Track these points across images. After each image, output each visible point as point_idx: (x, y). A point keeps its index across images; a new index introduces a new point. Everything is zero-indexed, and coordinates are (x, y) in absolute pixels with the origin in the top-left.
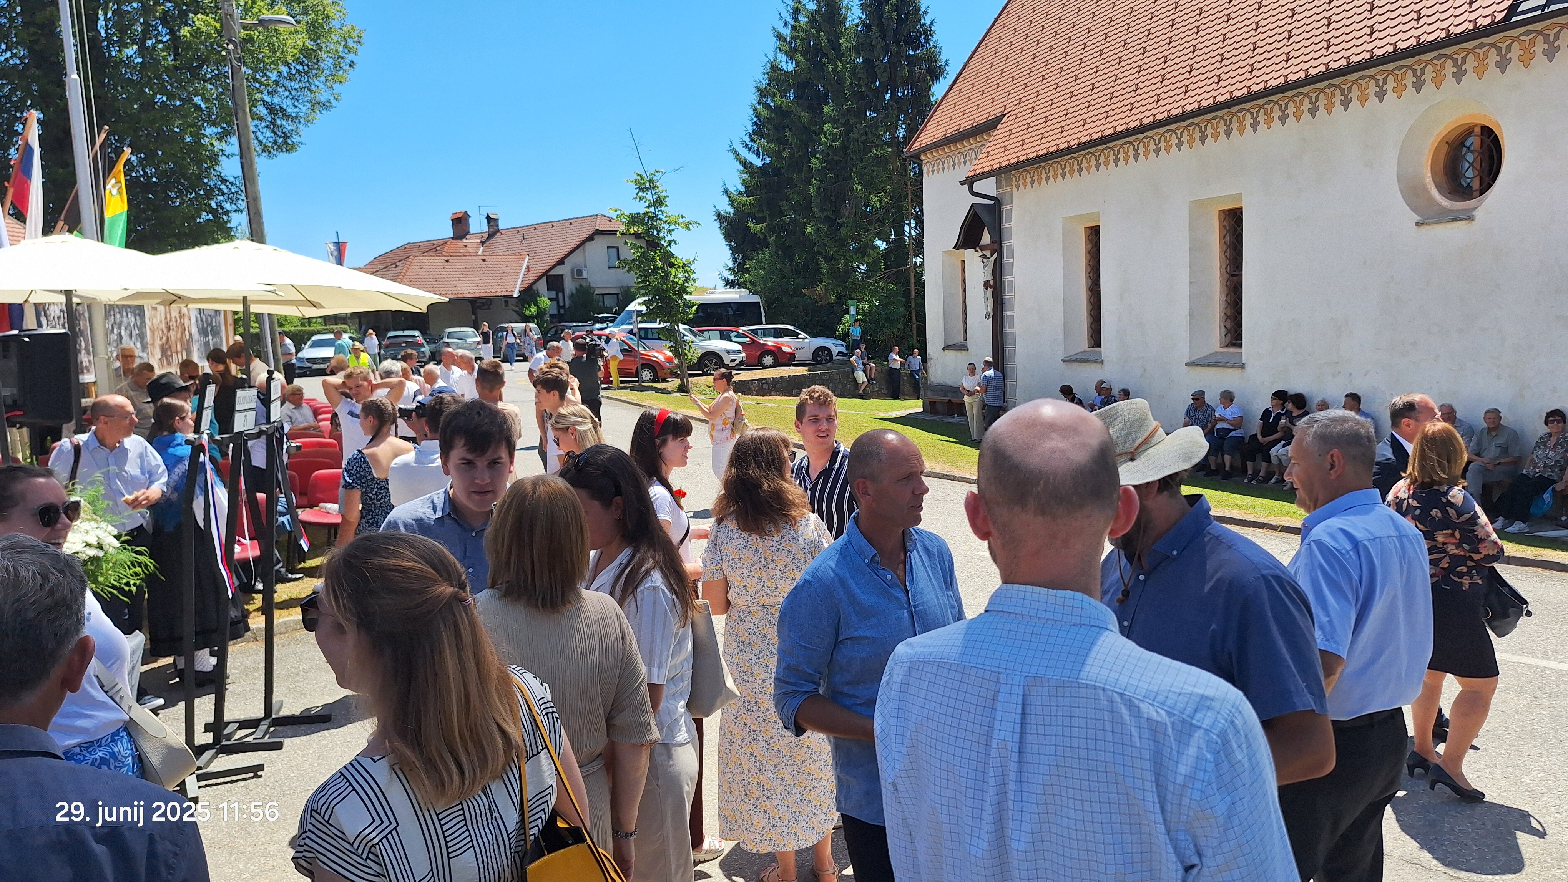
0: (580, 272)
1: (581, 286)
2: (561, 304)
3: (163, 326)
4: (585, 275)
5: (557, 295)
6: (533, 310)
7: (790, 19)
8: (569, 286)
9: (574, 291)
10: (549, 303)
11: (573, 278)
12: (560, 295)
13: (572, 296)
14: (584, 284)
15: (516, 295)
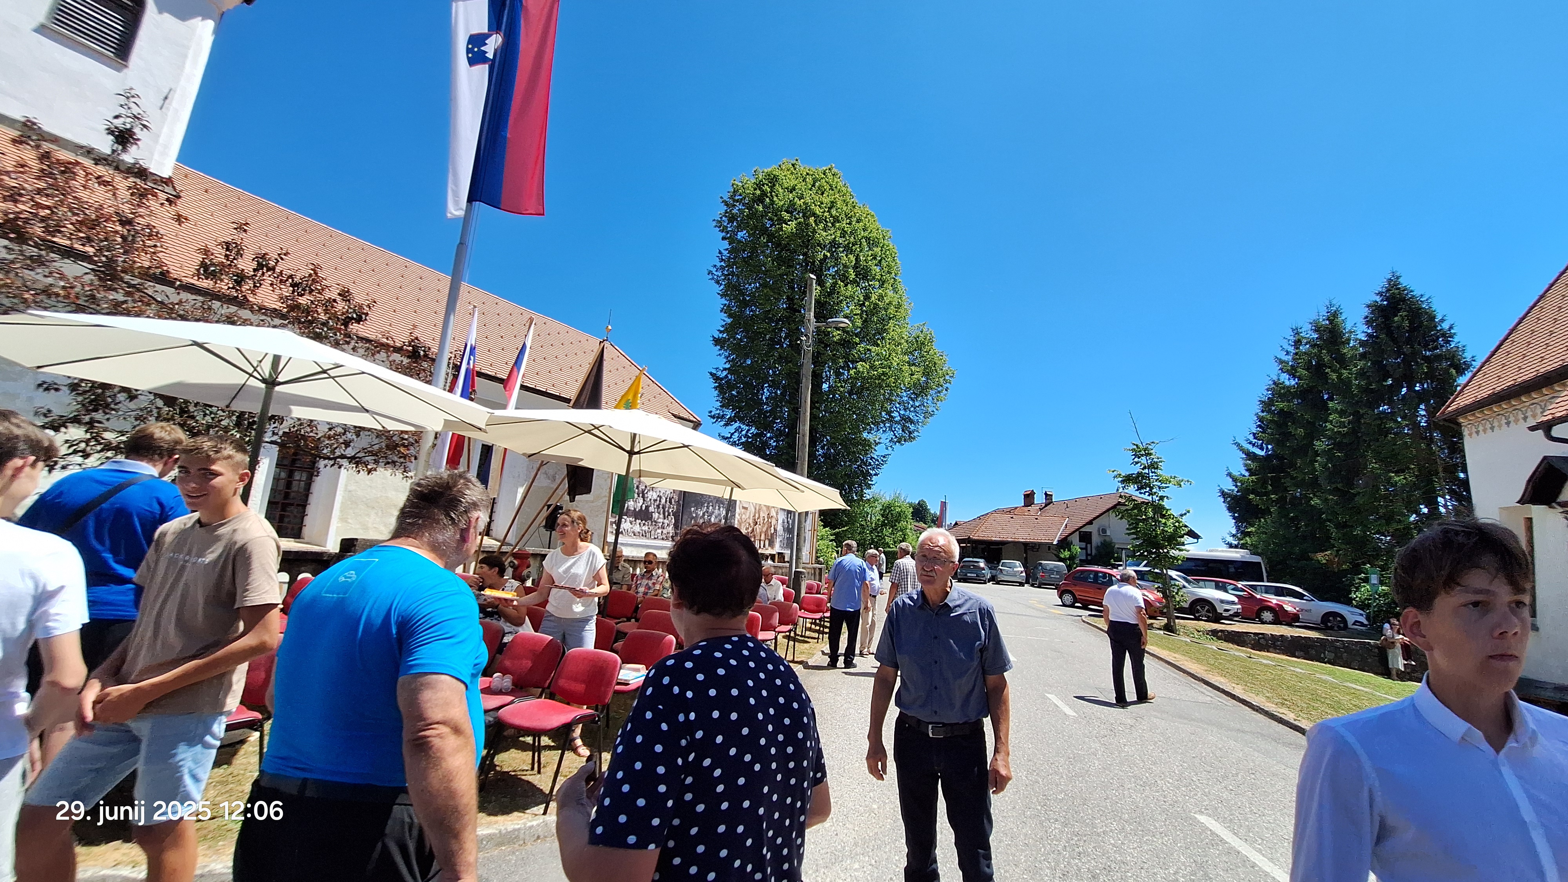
0: (1104, 531)
1: (1105, 541)
2: (1089, 552)
3: (751, 521)
4: (1108, 533)
5: (1086, 546)
6: (1066, 554)
7: (1292, 349)
8: (1096, 540)
9: (1099, 544)
10: (1079, 550)
11: (1099, 535)
12: (1089, 546)
13: (1097, 547)
14: (1107, 539)
15: (1055, 543)
